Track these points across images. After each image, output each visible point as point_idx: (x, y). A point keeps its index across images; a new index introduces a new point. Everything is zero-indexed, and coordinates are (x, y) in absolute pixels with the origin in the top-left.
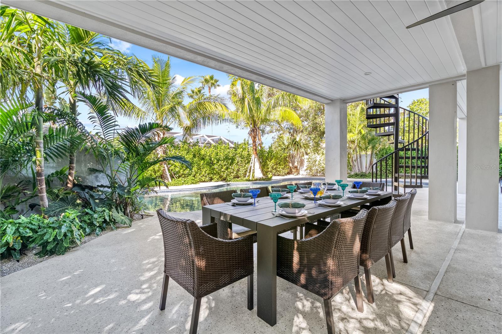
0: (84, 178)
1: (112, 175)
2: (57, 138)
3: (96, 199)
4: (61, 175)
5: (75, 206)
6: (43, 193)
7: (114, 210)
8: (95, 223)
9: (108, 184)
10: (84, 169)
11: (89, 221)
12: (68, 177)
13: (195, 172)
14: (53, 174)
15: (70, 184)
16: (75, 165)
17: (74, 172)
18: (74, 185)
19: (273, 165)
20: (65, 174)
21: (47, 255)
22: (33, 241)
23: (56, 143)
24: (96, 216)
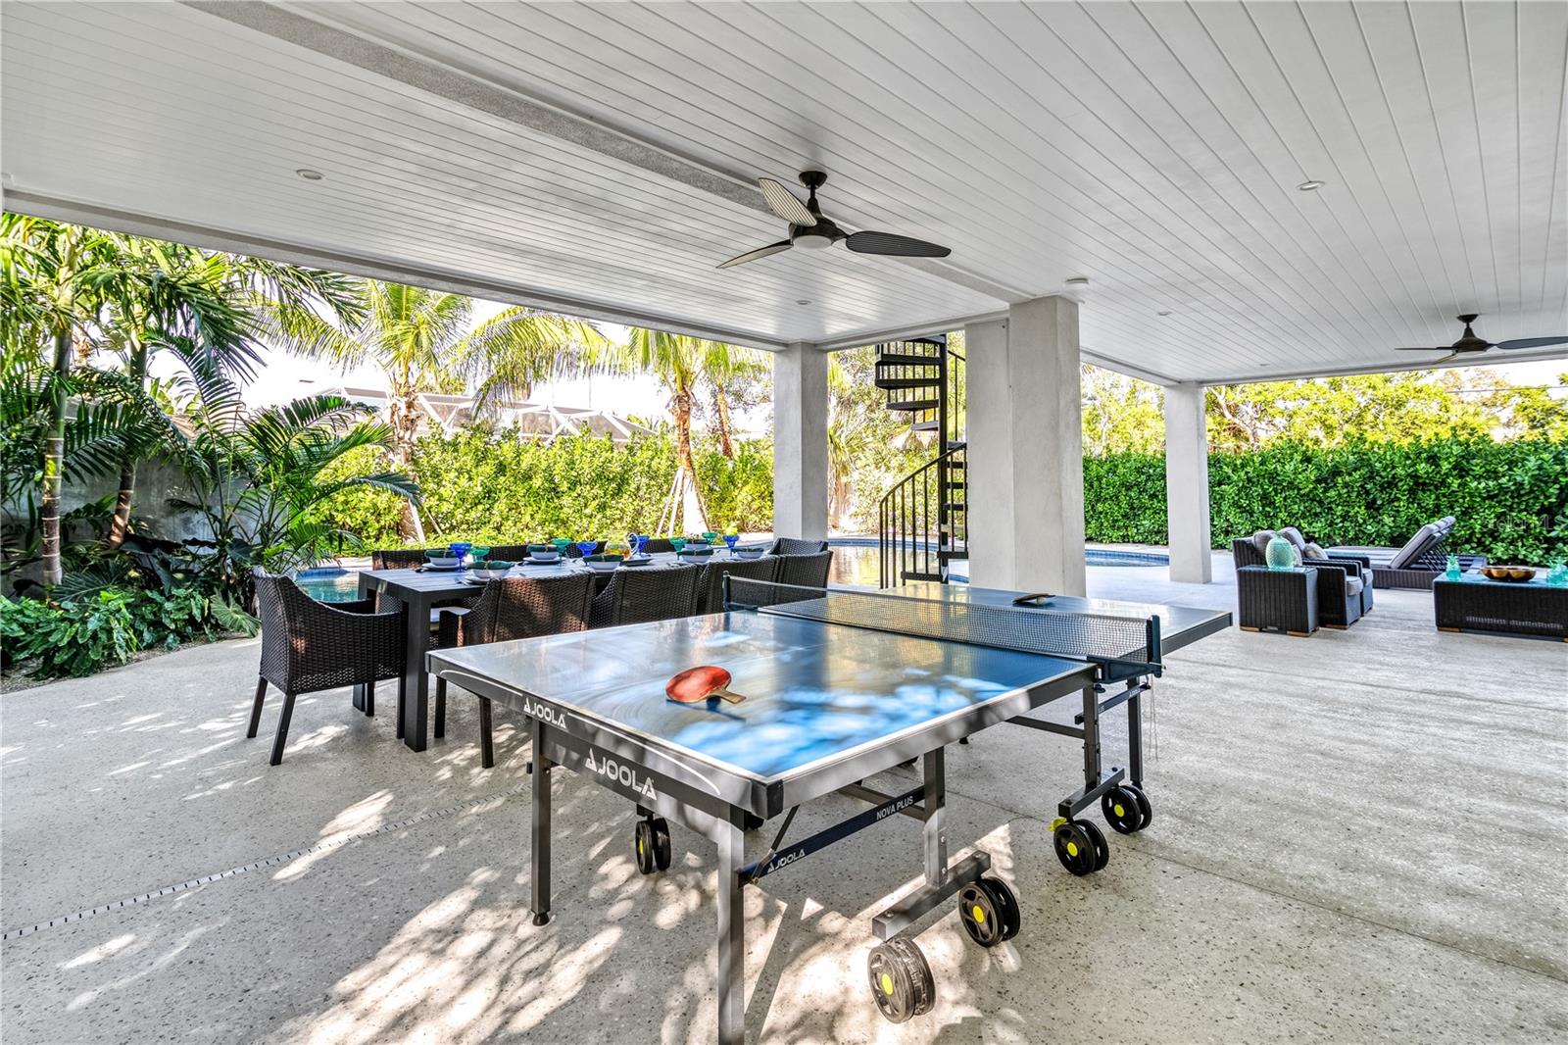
0: (153, 524)
1: (223, 515)
2: (94, 432)
3: (177, 571)
4: (97, 516)
5: (124, 583)
6: (52, 551)
7: (217, 597)
8: (166, 621)
9: (212, 538)
10: (156, 500)
11: (151, 617)
12: (114, 520)
13: (501, 516)
14: (77, 511)
15: (118, 535)
16: (132, 492)
17: (128, 507)
18: (127, 537)
19: (750, 498)
20: (108, 512)
21: (52, 676)
22: (25, 647)
23: (92, 441)
24: (168, 606)
